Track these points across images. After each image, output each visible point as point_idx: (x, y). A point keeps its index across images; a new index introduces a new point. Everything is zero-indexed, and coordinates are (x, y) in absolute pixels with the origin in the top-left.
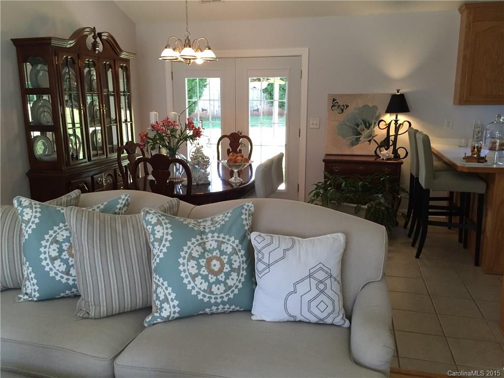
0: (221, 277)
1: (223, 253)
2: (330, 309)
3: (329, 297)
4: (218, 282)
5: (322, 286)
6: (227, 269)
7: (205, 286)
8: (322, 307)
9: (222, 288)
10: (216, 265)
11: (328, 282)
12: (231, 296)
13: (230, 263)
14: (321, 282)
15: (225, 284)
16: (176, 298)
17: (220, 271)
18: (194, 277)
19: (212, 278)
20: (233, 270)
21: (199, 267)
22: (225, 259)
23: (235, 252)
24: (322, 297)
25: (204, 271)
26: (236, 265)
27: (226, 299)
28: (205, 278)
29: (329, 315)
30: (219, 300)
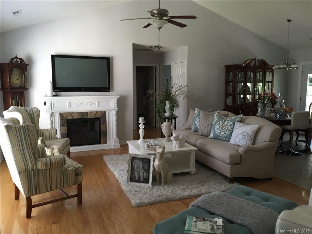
0: (224, 131)
1: (227, 125)
2: (245, 143)
3: (245, 140)
4: (223, 131)
5: (244, 137)
6: (226, 129)
7: (219, 131)
8: (243, 142)
9: (223, 133)
10: (224, 127)
11: (247, 136)
12: (225, 136)
13: (228, 128)
14: (244, 135)
15: (224, 132)
16: (213, 133)
17: (224, 129)
18: (218, 129)
19: (222, 130)
20: (227, 129)
21: (220, 127)
22: (227, 127)
23: (230, 126)
24: (243, 139)
25: (220, 128)
26: (229, 129)
27: (224, 136)
28: (220, 130)
29: (245, 145)
30: (222, 136)
